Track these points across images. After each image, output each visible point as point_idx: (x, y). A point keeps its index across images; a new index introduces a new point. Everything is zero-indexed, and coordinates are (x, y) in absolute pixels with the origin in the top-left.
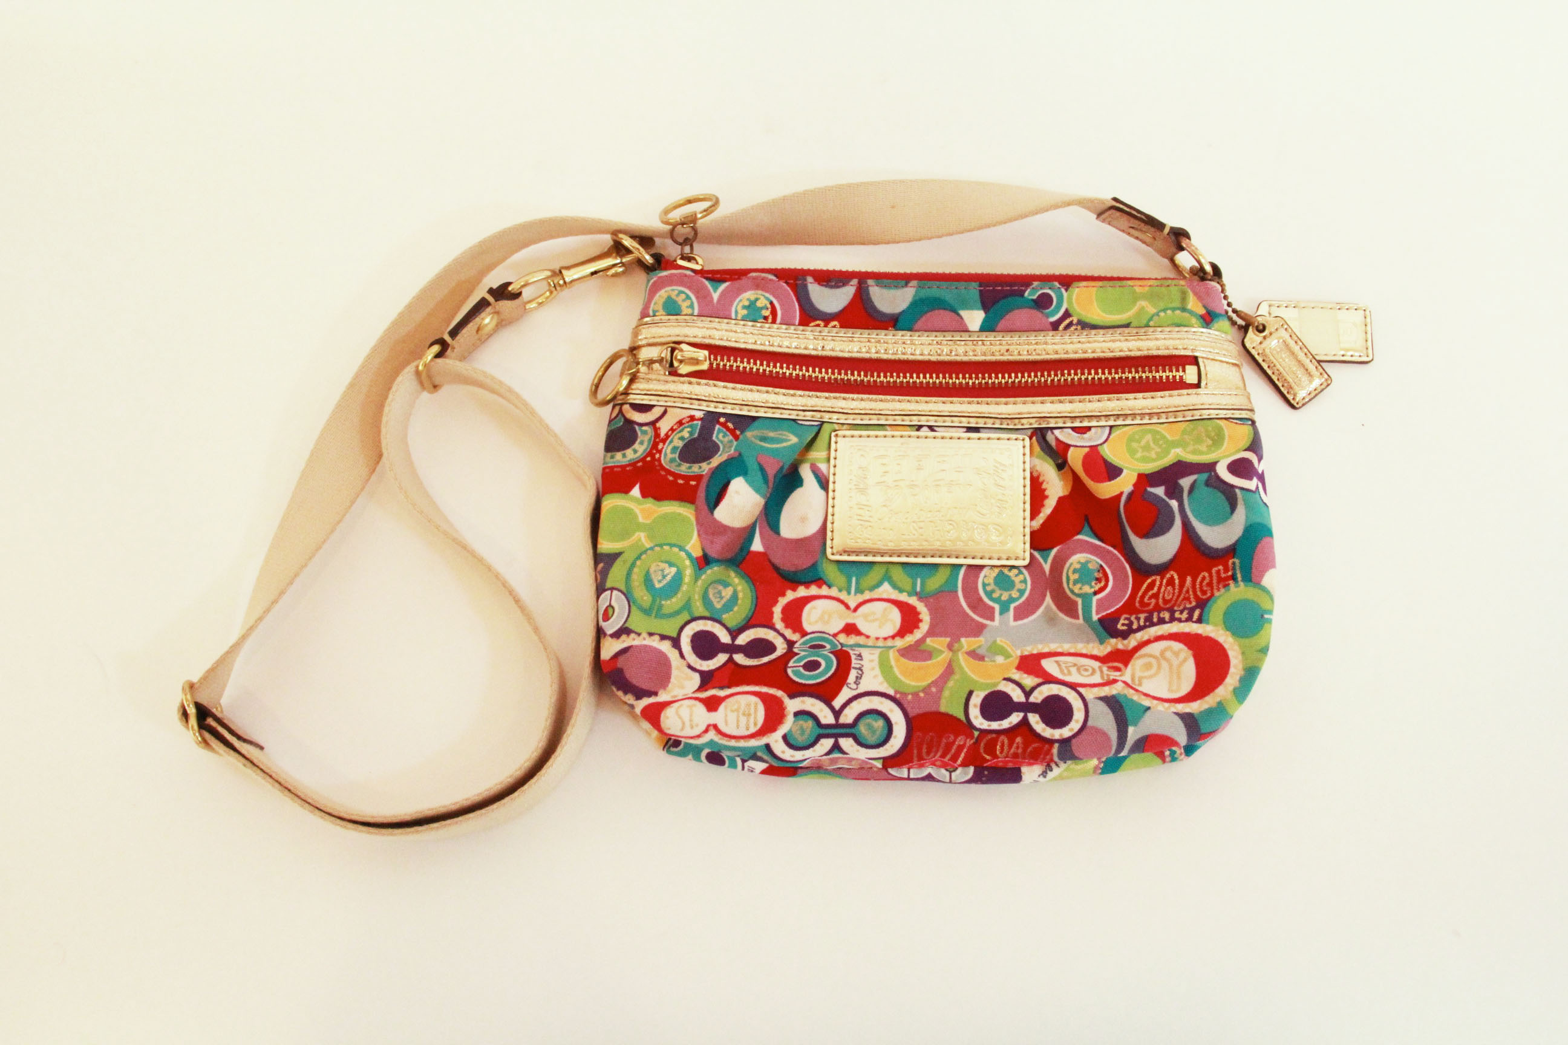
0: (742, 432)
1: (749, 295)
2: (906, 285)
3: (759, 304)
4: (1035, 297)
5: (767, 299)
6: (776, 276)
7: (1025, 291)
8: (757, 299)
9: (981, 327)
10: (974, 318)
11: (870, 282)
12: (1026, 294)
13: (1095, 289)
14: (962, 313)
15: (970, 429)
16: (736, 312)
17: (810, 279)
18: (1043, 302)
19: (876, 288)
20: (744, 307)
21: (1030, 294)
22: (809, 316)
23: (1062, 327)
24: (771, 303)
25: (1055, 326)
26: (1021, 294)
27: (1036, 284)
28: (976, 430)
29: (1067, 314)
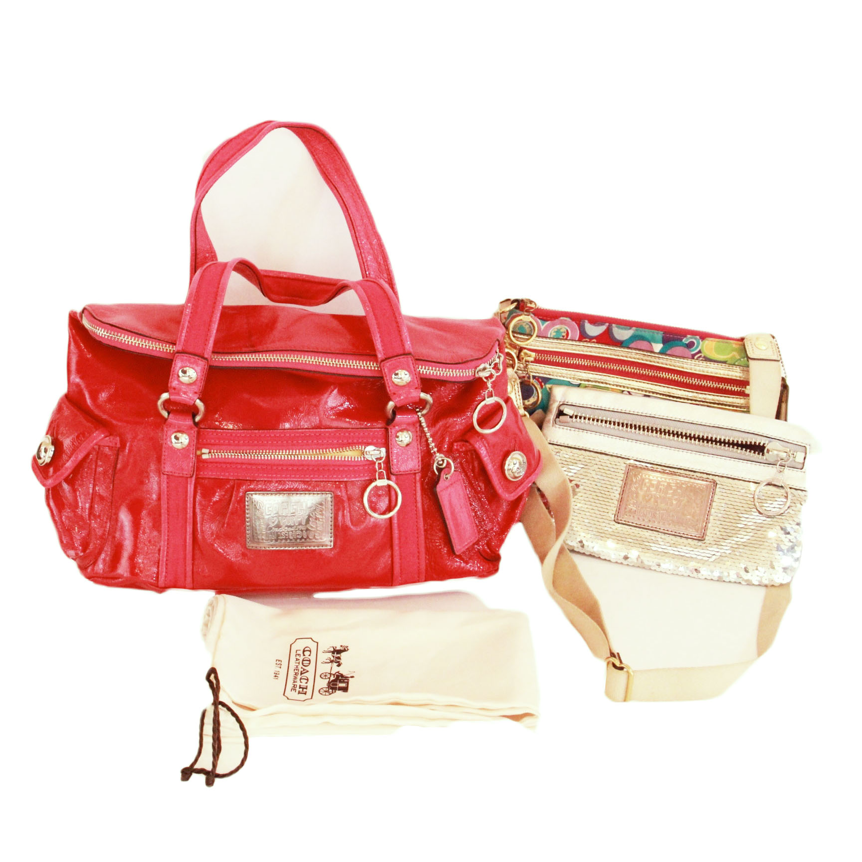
0: (545, 384)
1: (558, 327)
2: (630, 329)
3: (562, 331)
4: (687, 343)
5: (565, 328)
6: (571, 318)
7: (682, 339)
8: (561, 329)
9: (660, 351)
10: (658, 347)
11: (614, 325)
12: (683, 340)
13: (715, 342)
14: (653, 344)
15: (645, 396)
16: (551, 334)
17: (586, 321)
18: (690, 345)
19: (616, 329)
20: (555, 332)
21: (685, 341)
22: (583, 337)
23: (696, 357)
24: (567, 331)
25: (693, 357)
26: (681, 340)
27: (689, 336)
28: (649, 396)
29: (700, 352)
